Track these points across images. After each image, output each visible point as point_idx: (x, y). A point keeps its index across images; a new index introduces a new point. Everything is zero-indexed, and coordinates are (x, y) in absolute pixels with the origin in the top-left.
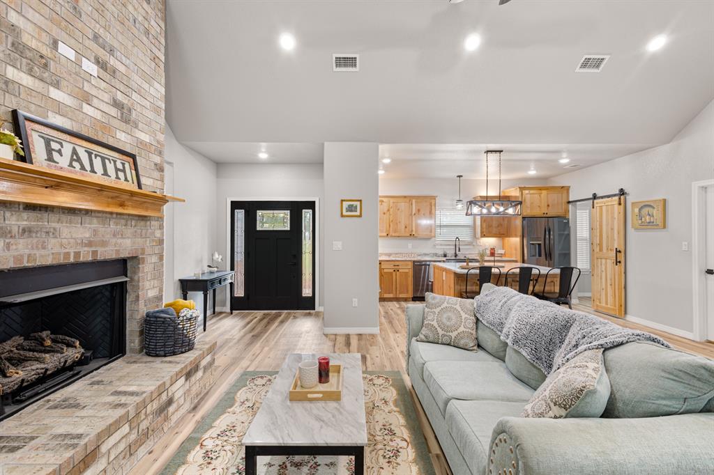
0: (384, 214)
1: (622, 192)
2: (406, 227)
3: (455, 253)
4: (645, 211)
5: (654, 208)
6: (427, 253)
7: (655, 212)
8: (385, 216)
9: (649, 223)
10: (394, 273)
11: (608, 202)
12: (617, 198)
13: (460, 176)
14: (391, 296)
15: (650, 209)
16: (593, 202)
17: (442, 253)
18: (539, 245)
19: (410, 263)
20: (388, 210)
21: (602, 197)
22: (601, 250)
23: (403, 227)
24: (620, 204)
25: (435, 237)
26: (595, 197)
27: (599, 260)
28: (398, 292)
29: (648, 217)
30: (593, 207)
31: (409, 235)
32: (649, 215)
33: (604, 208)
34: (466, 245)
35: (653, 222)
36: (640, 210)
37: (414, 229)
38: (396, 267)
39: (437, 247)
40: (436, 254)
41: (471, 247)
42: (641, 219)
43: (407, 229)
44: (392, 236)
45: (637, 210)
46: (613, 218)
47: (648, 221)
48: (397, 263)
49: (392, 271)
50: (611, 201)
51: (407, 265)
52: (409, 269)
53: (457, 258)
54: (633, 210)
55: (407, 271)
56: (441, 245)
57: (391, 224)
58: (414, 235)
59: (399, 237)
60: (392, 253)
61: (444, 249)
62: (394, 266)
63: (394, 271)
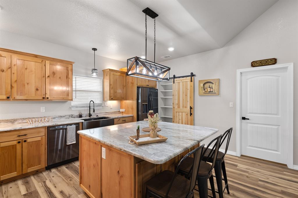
0: (3, 71)
1: (192, 75)
2: (37, 90)
3: (90, 114)
4: (207, 85)
5: (213, 84)
6: (62, 115)
7: (213, 86)
8: (4, 74)
9: (210, 92)
10: (19, 147)
11: (184, 80)
12: (190, 78)
13: (95, 49)
14: (14, 174)
15: (211, 84)
16: (174, 80)
17: (77, 114)
18: (146, 105)
19: (43, 130)
20: (10, 68)
21: (179, 77)
22: (179, 107)
23: (33, 89)
24: (191, 81)
25: (72, 100)
26: (174, 77)
27: (178, 113)
28: (25, 166)
29: (209, 89)
30: (174, 83)
31: (41, 98)
32: (210, 88)
33: (181, 83)
35: (212, 92)
36: (204, 85)
37: (48, 92)
38: (22, 138)
39: (73, 109)
40: (72, 115)
42: (205, 90)
43: (39, 92)
44: (14, 99)
45: (202, 85)
46: (187, 89)
47: (209, 91)
48: (24, 133)
49: (15, 143)
50: (185, 79)
51: (39, 132)
52: (42, 137)
53: (92, 117)
54: (199, 85)
55: (39, 139)
56: (77, 107)
57: (15, 85)
58: (48, 98)
59: (27, 100)
60: (17, 119)
61: (79, 110)
62: (19, 136)
63: (19, 142)
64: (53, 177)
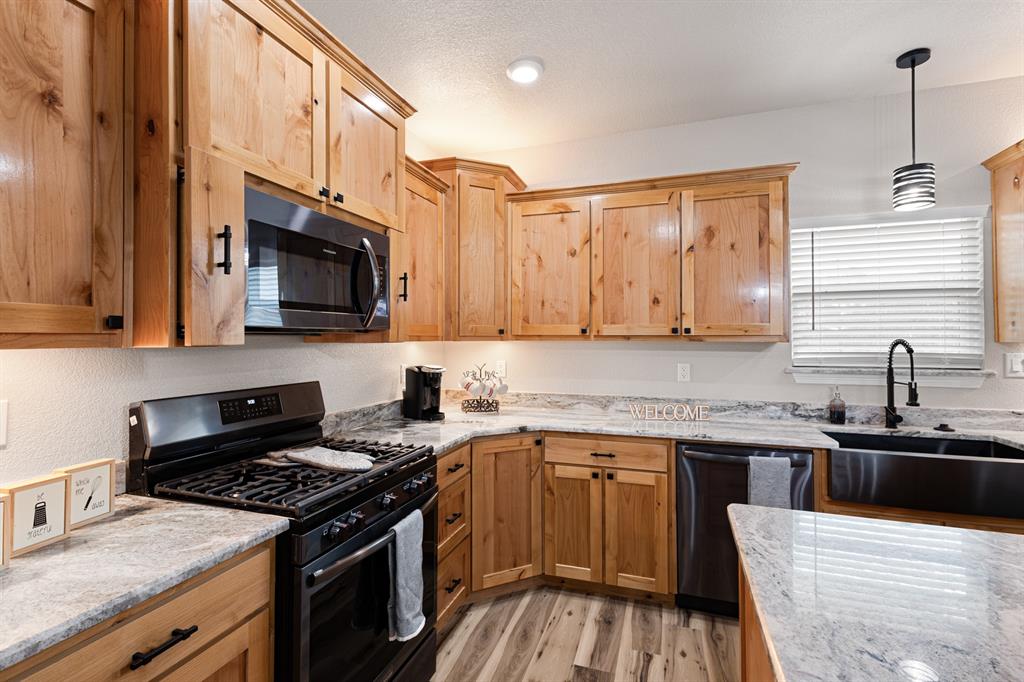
0: (573, 254)
2: (656, 301)
3: (891, 407)
6: (752, 400)
8: (575, 261)
10: (595, 487)
13: (913, 58)
14: (582, 573)
17: (823, 403)
19: (662, 450)
20: (589, 240)
23: (646, 302)
25: (786, 338)
28: (610, 563)
31: (668, 332)
34: (947, 372)
37: (689, 307)
38: (605, 463)
39: (799, 378)
40: (796, 407)
41: (977, 382)
43: (660, 309)
44: (599, 336)
48: (606, 447)
49: (586, 473)
51: (650, 456)
52: (649, 473)
53: (903, 430)
55: (649, 479)
56: (817, 369)
57: (598, 292)
58: (688, 331)
59: (627, 338)
60: (614, 398)
61: (831, 387)
62: (596, 455)
63: (595, 476)
64: (683, 654)
